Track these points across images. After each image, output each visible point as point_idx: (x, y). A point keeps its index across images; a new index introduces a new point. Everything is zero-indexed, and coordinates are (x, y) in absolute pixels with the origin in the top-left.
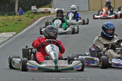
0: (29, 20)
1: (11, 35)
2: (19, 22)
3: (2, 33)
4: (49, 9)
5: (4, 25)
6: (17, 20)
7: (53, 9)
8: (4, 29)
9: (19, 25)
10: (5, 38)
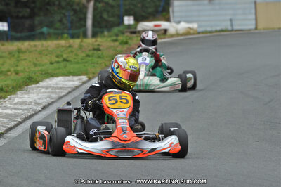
0: (118, 49)
1: (77, 83)
2: (95, 52)
3: (55, 78)
4: (164, 25)
5: (60, 60)
6: (91, 47)
7: (174, 24)
8: (59, 68)
9: (95, 60)
10: (61, 88)
